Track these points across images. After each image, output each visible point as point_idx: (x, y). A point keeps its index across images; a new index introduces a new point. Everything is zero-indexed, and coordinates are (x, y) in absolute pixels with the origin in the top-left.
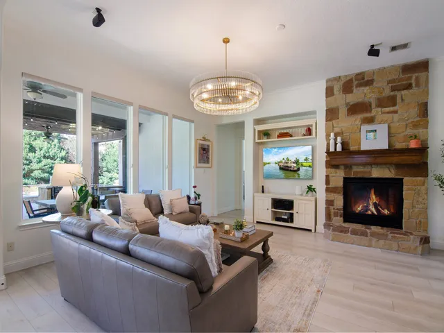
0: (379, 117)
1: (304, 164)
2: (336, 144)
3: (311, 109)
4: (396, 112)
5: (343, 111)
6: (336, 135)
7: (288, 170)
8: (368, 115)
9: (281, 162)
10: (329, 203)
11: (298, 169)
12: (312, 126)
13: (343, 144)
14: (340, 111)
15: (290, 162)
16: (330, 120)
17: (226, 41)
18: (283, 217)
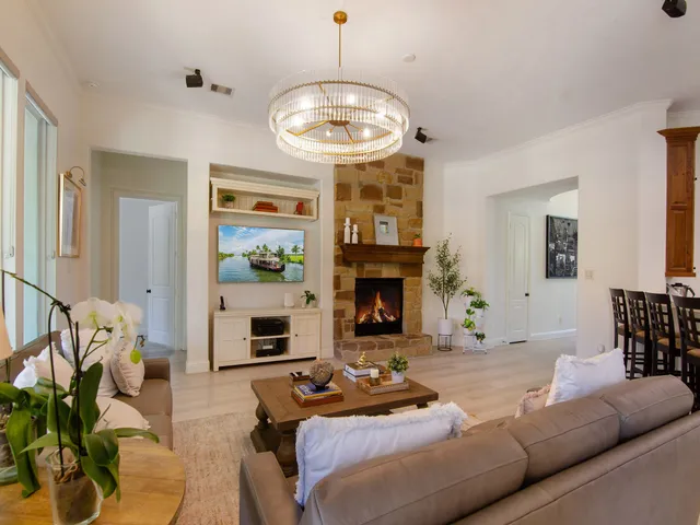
0: (389, 209)
1: (292, 258)
2: (352, 234)
3: (310, 176)
4: (401, 206)
5: (356, 192)
6: (353, 221)
7: (265, 268)
8: (379, 203)
9: (254, 253)
10: (338, 314)
11: (283, 268)
12: (309, 201)
13: (359, 234)
14: (353, 190)
15: (268, 253)
16: (342, 200)
17: (341, 18)
18: (265, 348)
